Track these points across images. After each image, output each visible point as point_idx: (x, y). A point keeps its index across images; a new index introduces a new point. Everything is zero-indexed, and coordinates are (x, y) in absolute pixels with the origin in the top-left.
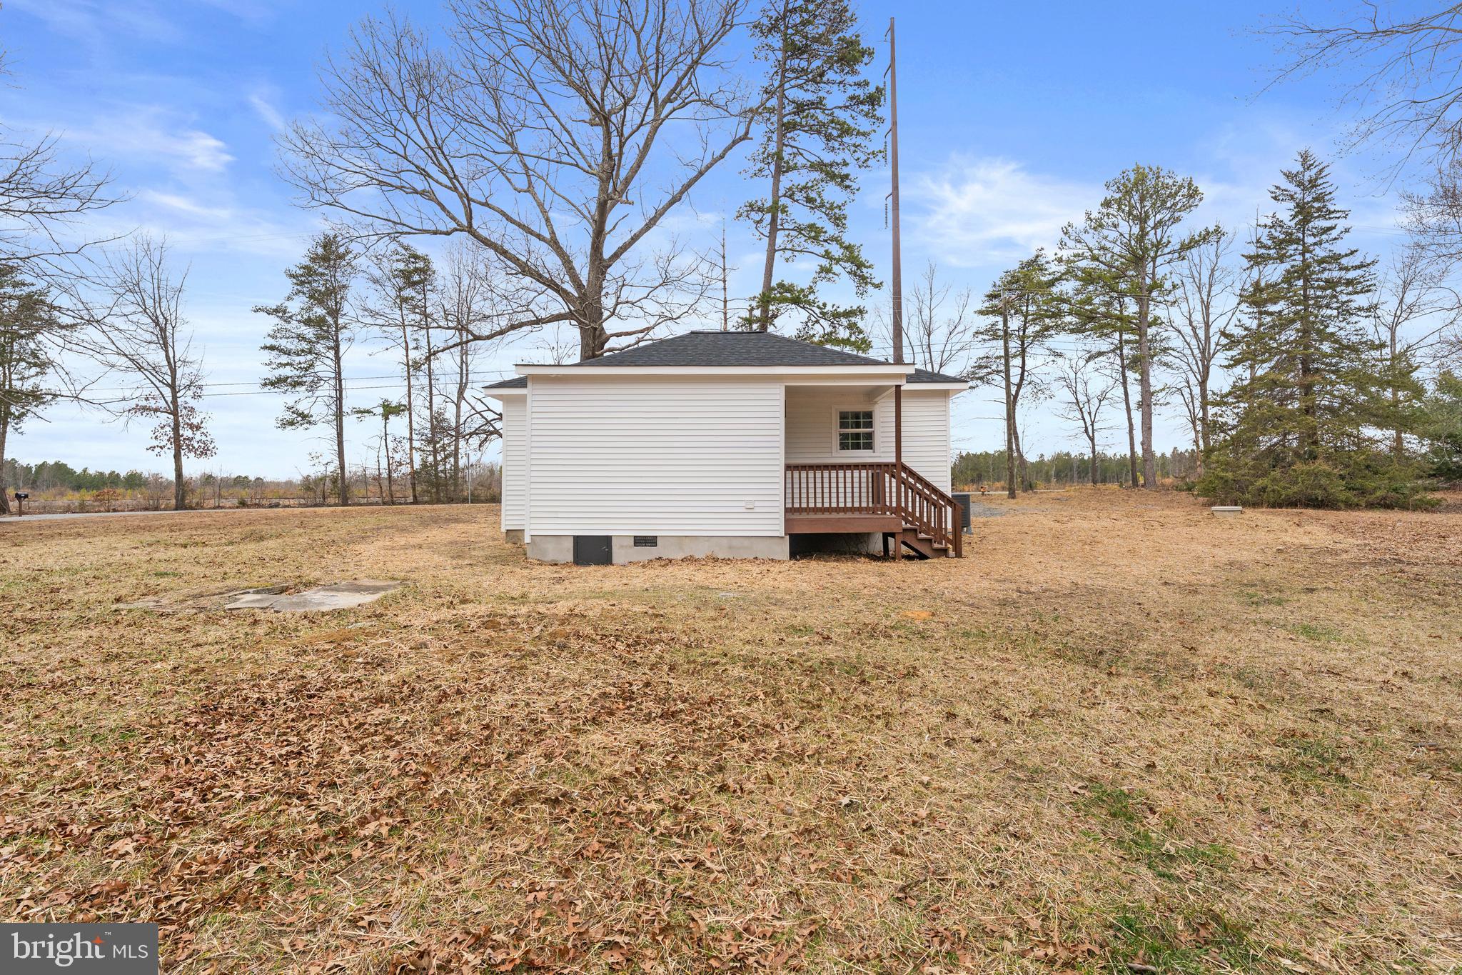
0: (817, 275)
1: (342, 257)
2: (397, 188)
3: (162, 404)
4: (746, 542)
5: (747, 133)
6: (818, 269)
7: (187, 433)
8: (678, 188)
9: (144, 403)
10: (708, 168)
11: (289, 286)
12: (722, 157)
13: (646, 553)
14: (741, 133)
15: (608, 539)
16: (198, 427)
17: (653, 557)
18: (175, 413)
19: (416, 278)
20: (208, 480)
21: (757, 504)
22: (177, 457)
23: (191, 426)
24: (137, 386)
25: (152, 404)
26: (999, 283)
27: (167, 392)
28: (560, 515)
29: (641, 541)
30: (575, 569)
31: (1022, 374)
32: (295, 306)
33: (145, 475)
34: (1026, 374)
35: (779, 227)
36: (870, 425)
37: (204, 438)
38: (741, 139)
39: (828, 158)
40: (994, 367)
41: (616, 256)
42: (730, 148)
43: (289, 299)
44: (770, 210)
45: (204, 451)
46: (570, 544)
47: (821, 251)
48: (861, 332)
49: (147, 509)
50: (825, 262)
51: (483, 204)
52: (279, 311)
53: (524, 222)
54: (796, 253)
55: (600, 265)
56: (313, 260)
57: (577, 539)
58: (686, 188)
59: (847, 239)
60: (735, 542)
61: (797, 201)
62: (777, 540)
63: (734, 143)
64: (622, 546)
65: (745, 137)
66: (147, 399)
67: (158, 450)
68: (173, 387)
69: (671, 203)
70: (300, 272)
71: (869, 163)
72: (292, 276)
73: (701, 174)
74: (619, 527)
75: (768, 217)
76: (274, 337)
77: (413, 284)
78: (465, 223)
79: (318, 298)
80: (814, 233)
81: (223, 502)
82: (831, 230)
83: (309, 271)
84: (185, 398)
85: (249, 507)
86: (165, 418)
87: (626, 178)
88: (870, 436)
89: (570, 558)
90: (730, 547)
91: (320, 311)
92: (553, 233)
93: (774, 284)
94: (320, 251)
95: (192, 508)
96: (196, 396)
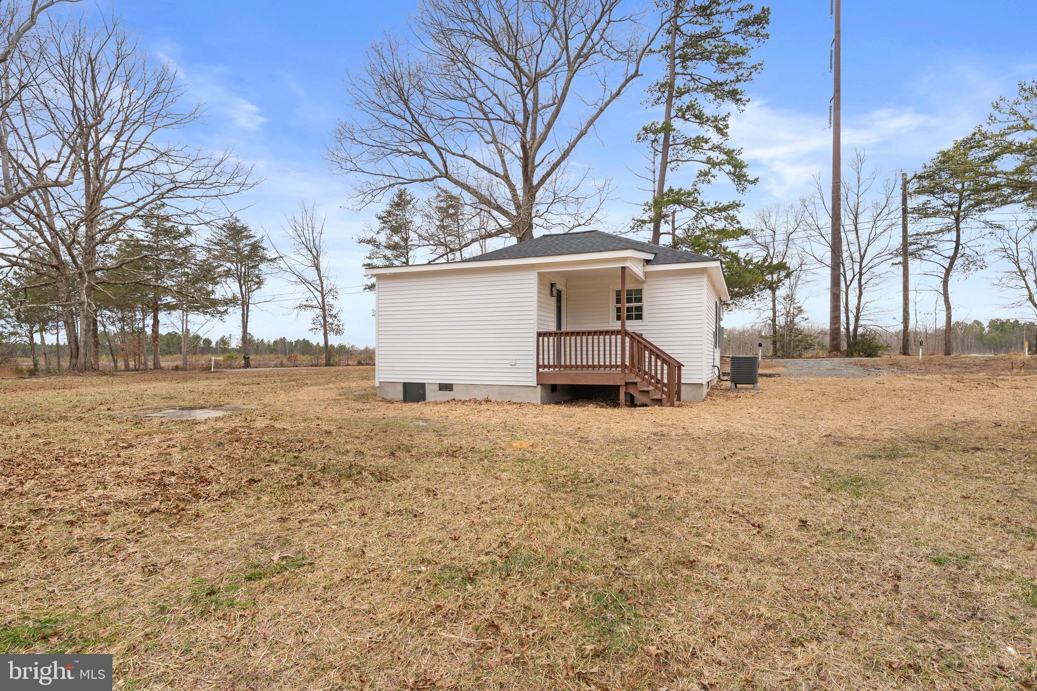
0: (697, 179)
1: (409, 202)
2: (404, 153)
3: (315, 303)
4: (510, 389)
5: (637, 71)
6: (697, 173)
7: (330, 320)
8: (584, 126)
9: (305, 303)
10: (607, 104)
11: (377, 224)
12: (618, 94)
13: (447, 395)
14: (632, 72)
15: (423, 385)
16: (335, 317)
17: (449, 399)
18: (323, 309)
19: (451, 211)
20: (342, 348)
21: (518, 362)
22: (325, 335)
23: (331, 316)
24: (303, 293)
25: (309, 303)
26: (929, 164)
27: (319, 295)
28: (396, 369)
29: (446, 387)
30: (404, 405)
31: (957, 248)
32: (382, 238)
33: (347, 346)
34: (960, 247)
35: (671, 143)
36: (640, 300)
37: (338, 323)
38: (632, 77)
39: (720, 78)
40: (925, 243)
41: (542, 181)
42: (624, 85)
43: (378, 233)
44: (663, 129)
45: (338, 332)
46: (400, 388)
47: (704, 158)
48: (738, 223)
49: (312, 366)
50: (706, 167)
51: (461, 156)
52: (371, 241)
53: (486, 165)
54: (679, 163)
55: (531, 190)
56: (392, 206)
57: (406, 385)
58: (591, 123)
59: (729, 145)
60: (503, 389)
61: (687, 120)
62: (531, 388)
63: (627, 81)
64: (431, 390)
65: (636, 74)
66: (307, 301)
67: (314, 330)
68: (322, 292)
69: (579, 137)
70: (384, 215)
71: (752, 76)
72: (380, 218)
73: (602, 110)
74: (430, 377)
75: (661, 136)
76: (370, 258)
77: (449, 216)
78: (443, 171)
79: (395, 230)
80: (697, 143)
81: (350, 362)
82: (715, 138)
83: (389, 213)
84: (329, 299)
85: (362, 365)
86: (318, 312)
87: (549, 123)
88: (640, 309)
89: (401, 397)
90: (500, 393)
91: (396, 239)
92: (506, 170)
93: (665, 190)
94: (396, 200)
95: (333, 366)
96: (335, 298)
